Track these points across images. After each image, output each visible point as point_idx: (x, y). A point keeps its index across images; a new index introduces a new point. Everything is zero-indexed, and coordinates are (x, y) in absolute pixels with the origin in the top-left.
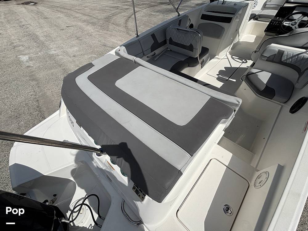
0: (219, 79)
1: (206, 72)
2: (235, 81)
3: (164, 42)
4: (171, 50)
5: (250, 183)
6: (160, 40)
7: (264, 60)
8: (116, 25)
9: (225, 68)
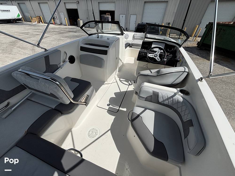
1: (96, 104)
7: (143, 100)
8: (21, 49)
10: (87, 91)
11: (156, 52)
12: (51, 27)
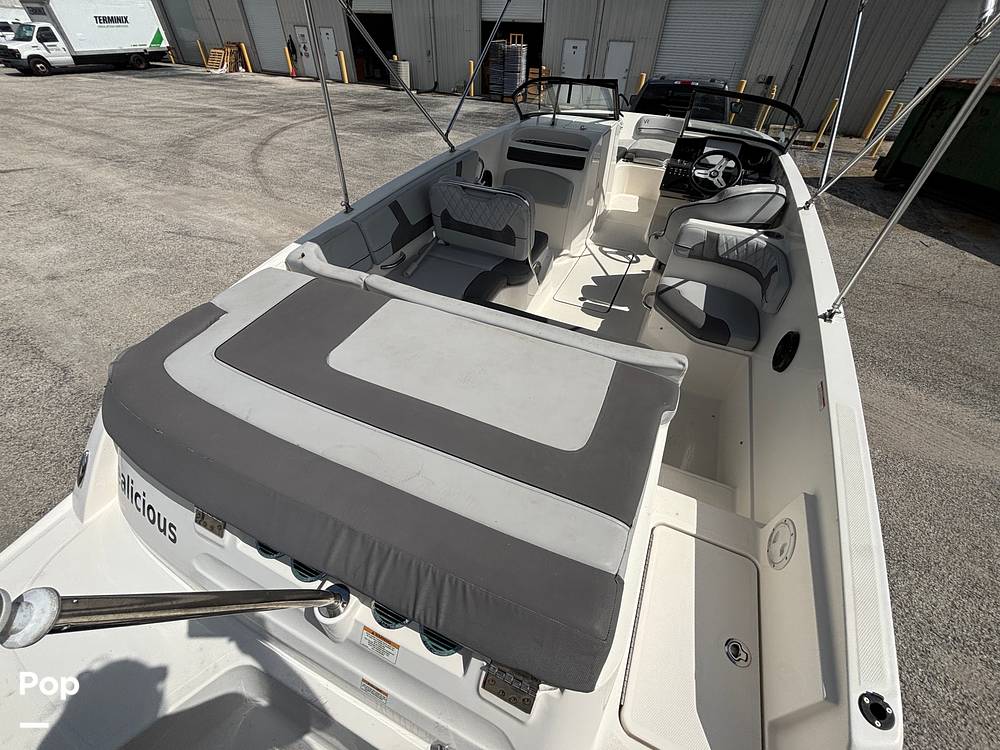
0: (587, 309)
1: (551, 294)
2: (626, 309)
3: (428, 222)
4: (447, 244)
5: (757, 562)
6: (414, 217)
7: (683, 256)
8: (217, 167)
9: (594, 279)
12: (284, 87)
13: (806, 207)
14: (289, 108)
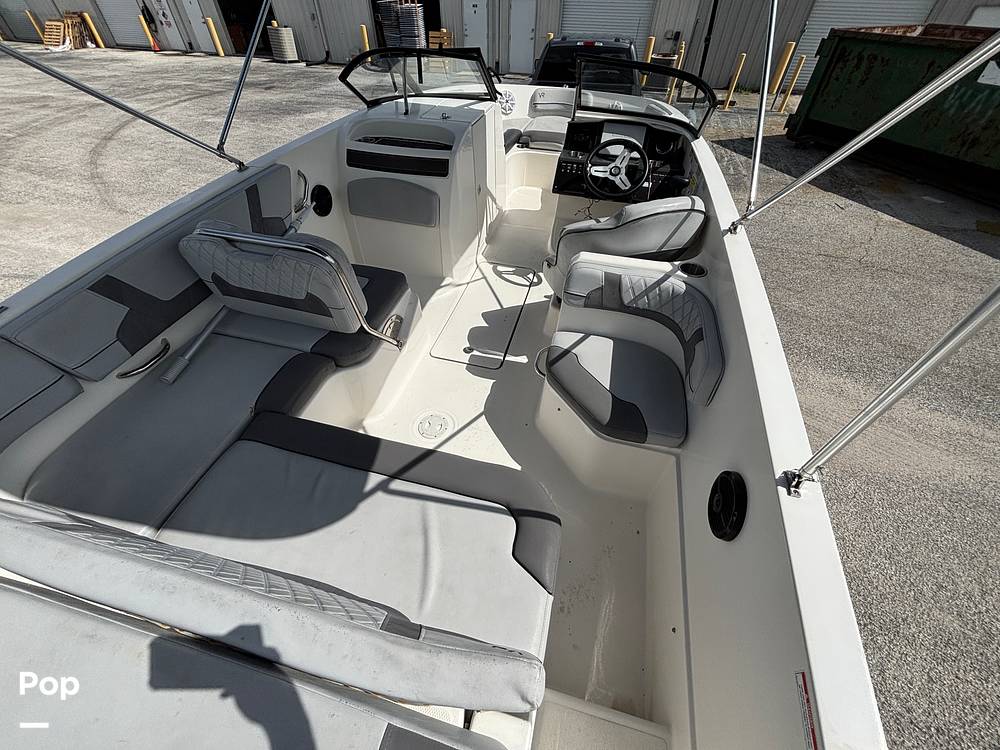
0: (476, 367)
1: (426, 348)
6: (165, 290)
8: (40, 174)
9: (485, 316)
10: (396, 302)
11: (613, 158)
12: (143, 64)
13: (733, 229)
14: (146, 90)
